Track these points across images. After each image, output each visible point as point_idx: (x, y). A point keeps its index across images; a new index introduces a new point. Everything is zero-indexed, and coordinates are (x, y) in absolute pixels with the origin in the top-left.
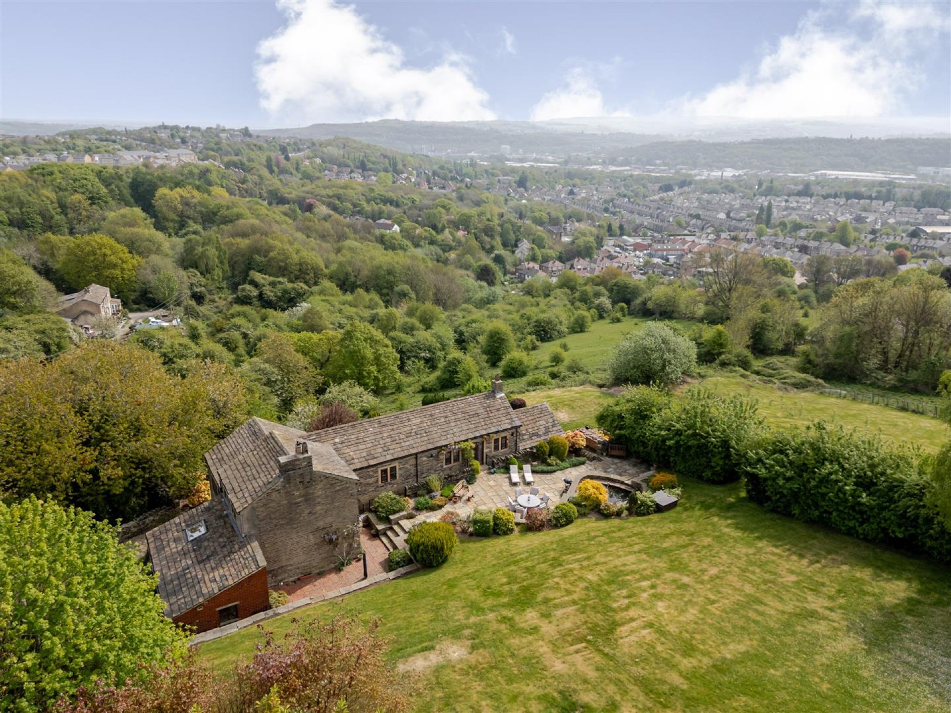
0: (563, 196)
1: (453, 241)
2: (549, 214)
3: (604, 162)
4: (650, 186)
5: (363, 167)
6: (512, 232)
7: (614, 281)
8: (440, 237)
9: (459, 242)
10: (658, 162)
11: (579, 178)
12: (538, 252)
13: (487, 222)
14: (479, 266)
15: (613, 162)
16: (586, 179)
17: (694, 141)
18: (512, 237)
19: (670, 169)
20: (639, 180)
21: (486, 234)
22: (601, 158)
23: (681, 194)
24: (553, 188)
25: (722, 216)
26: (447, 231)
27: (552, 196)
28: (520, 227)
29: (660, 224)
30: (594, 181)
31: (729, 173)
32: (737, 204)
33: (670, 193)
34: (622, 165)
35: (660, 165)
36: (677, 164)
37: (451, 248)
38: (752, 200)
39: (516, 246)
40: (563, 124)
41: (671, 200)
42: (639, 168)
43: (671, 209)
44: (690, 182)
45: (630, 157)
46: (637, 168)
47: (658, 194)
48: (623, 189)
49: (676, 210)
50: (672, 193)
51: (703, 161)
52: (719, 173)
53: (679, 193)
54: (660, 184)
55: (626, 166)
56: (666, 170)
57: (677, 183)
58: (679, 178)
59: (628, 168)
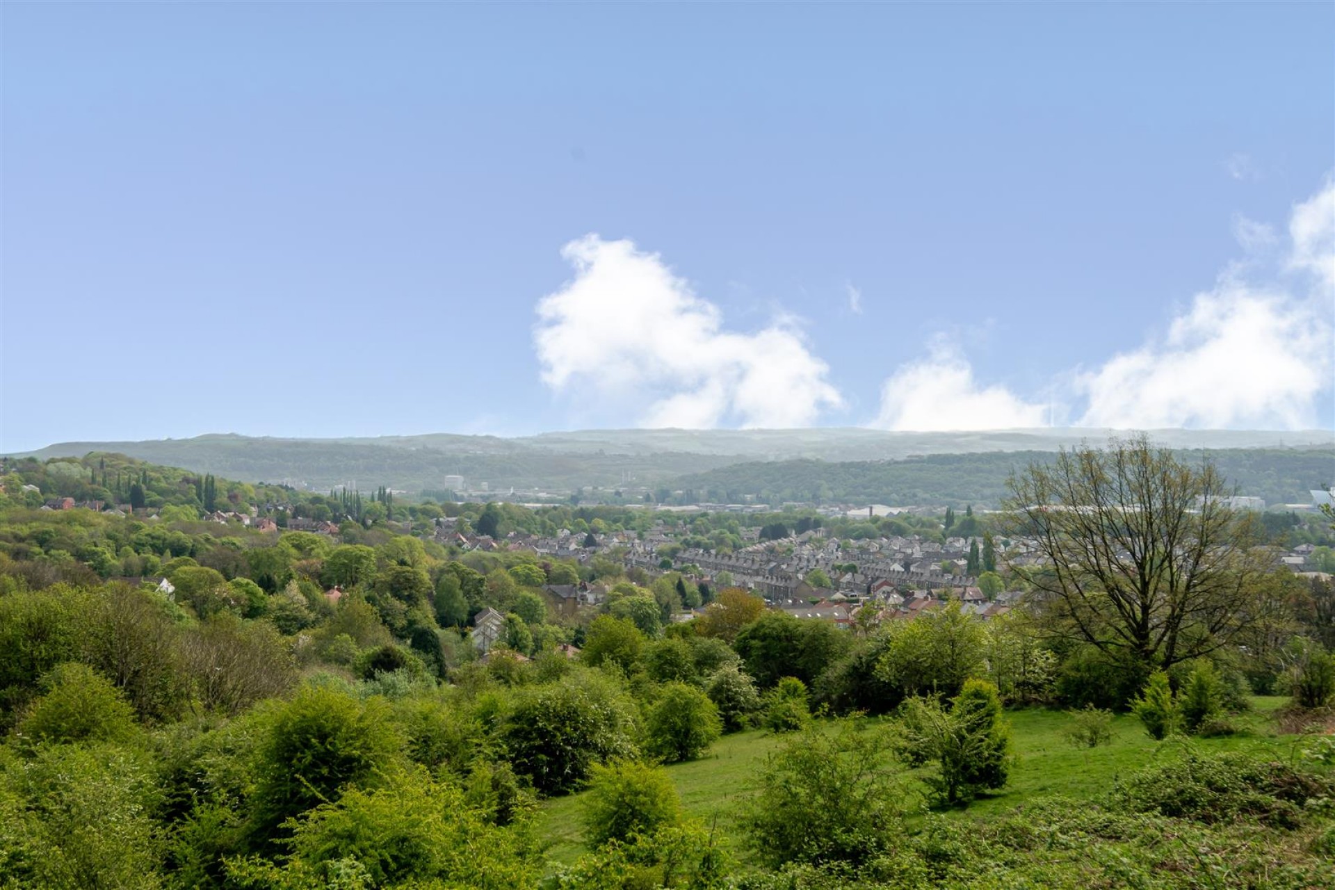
0: (573, 547)
1: (311, 608)
2: (546, 567)
3: (647, 499)
4: (742, 530)
5: (136, 499)
6: (460, 594)
7: (750, 626)
8: (274, 601)
9: (326, 612)
10: (748, 497)
11: (603, 517)
12: (526, 631)
13: (398, 568)
14: (368, 656)
15: (663, 496)
16: (615, 521)
17: (807, 461)
18: (462, 603)
19: (772, 508)
20: (718, 521)
21: (397, 595)
22: (641, 493)
23: (803, 543)
24: (553, 535)
25: (897, 567)
26: (294, 586)
27: (551, 547)
28: (481, 581)
29: (782, 584)
30: (633, 524)
31: (881, 511)
32: (917, 552)
33: (784, 541)
34: (680, 504)
35: (751, 503)
36: (783, 500)
37: (303, 625)
38: (942, 543)
39: (472, 623)
40: (565, 441)
41: (790, 550)
42: (715, 509)
43: (795, 562)
44: (817, 524)
45: (694, 492)
46: (711, 508)
47: (760, 543)
48: (691, 535)
49: (804, 564)
50: (786, 540)
51: (831, 494)
52: (865, 512)
53: (799, 540)
54: (761, 528)
55: (690, 504)
56: (765, 509)
57: (793, 527)
58: (795, 518)
59: (693, 508)
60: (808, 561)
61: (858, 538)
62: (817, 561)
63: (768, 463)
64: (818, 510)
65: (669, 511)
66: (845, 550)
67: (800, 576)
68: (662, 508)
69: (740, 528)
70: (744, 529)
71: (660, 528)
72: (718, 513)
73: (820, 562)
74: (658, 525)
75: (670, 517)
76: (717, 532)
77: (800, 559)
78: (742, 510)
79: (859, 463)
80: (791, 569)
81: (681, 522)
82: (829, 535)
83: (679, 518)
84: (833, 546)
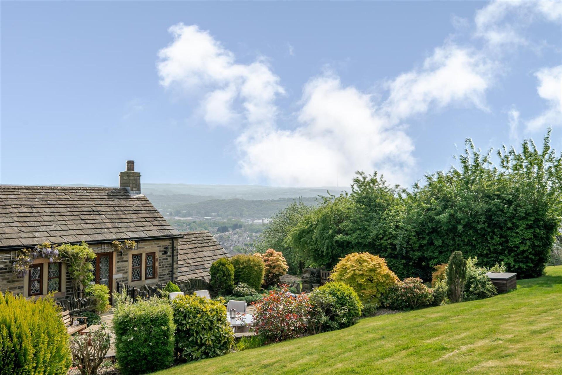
3: (171, 214)
10: (213, 214)
15: (178, 213)
17: (239, 199)
19: (223, 219)
20: (200, 225)
22: (168, 212)
23: (235, 234)
31: (267, 221)
33: (227, 233)
34: (185, 217)
35: (215, 216)
36: (228, 216)
41: (229, 237)
42: (199, 219)
43: (230, 242)
44: (241, 226)
45: (191, 212)
46: (198, 218)
47: (217, 234)
48: (189, 231)
49: (234, 243)
50: (228, 233)
51: (247, 213)
52: (261, 221)
53: (233, 233)
54: (218, 228)
55: (189, 217)
56: (220, 219)
57: (231, 227)
58: (232, 224)
59: (190, 218)
60: (235, 242)
61: (256, 232)
62: (239, 242)
63: (222, 200)
64: (242, 220)
65: (180, 220)
66: (251, 238)
67: (232, 248)
68: (177, 218)
69: (209, 228)
70: (211, 228)
71: (176, 227)
72: (200, 221)
73: (240, 242)
74: (175, 226)
75: (180, 223)
76: (200, 229)
77: (232, 241)
78: (211, 219)
79: (259, 201)
80: (228, 245)
81: (185, 225)
82: (245, 231)
83: (184, 223)
84: (246, 236)
